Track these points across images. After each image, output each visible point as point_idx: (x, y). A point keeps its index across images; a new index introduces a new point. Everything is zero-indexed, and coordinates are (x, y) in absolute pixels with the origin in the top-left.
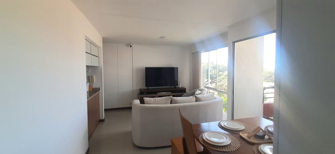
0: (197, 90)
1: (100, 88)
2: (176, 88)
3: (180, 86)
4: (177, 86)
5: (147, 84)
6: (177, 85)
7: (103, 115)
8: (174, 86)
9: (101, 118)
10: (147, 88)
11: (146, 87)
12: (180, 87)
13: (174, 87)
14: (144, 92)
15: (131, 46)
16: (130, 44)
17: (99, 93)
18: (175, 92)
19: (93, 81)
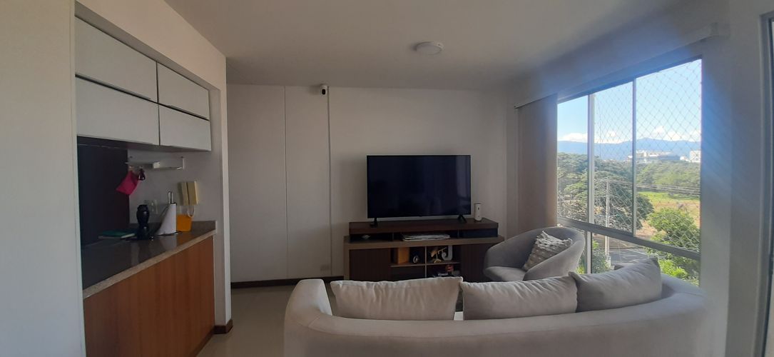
0: (544, 234)
1: (214, 222)
2: (464, 219)
3: (478, 214)
4: (466, 216)
5: (374, 208)
6: (468, 209)
7: (226, 310)
8: (458, 216)
9: (218, 322)
10: (373, 220)
11: (369, 217)
12: (478, 219)
13: (459, 218)
14: (363, 235)
15: (324, 92)
16: (322, 85)
17: (212, 237)
18: (462, 236)
19: (191, 200)
